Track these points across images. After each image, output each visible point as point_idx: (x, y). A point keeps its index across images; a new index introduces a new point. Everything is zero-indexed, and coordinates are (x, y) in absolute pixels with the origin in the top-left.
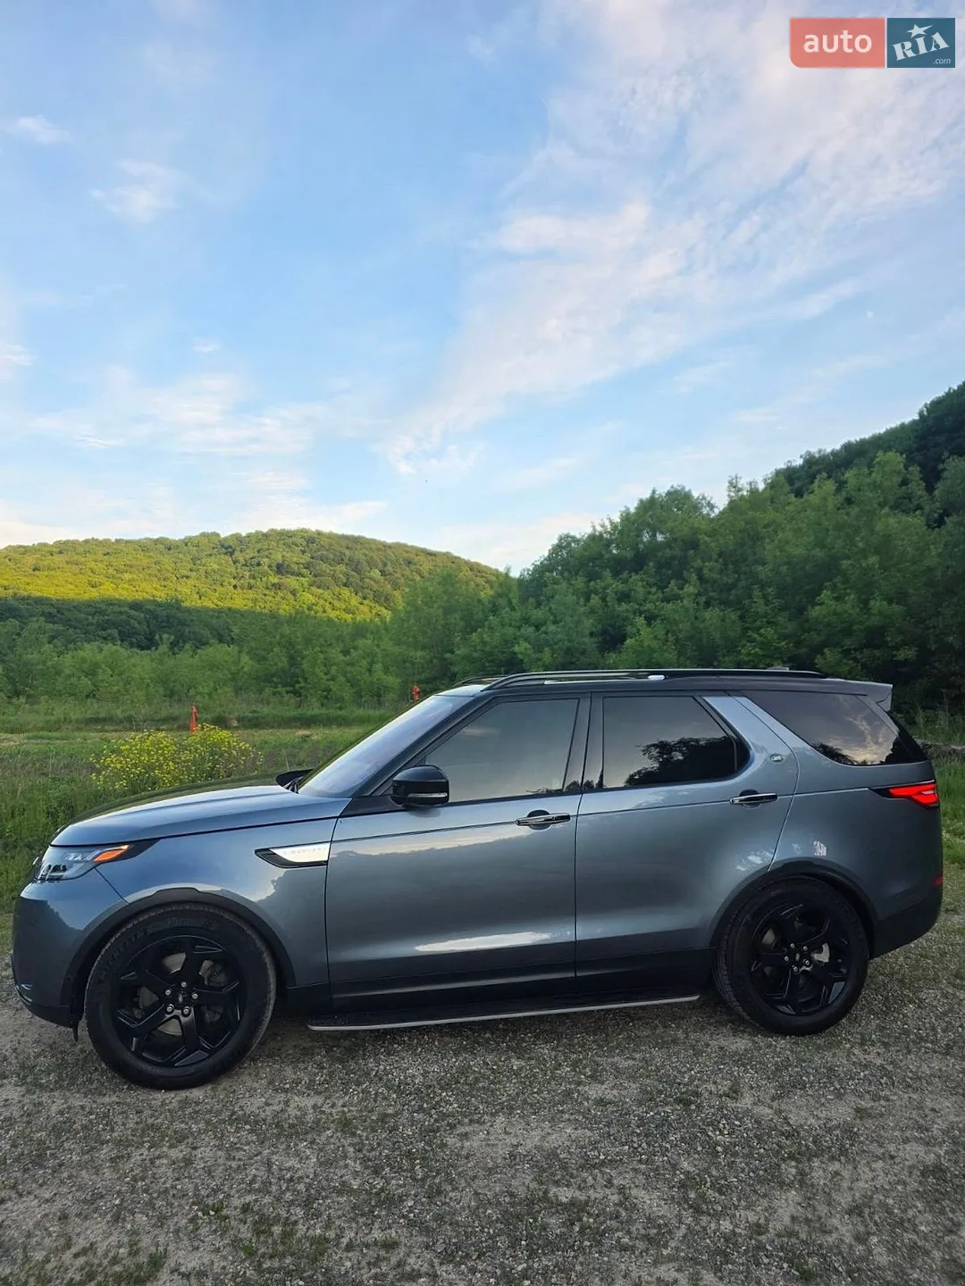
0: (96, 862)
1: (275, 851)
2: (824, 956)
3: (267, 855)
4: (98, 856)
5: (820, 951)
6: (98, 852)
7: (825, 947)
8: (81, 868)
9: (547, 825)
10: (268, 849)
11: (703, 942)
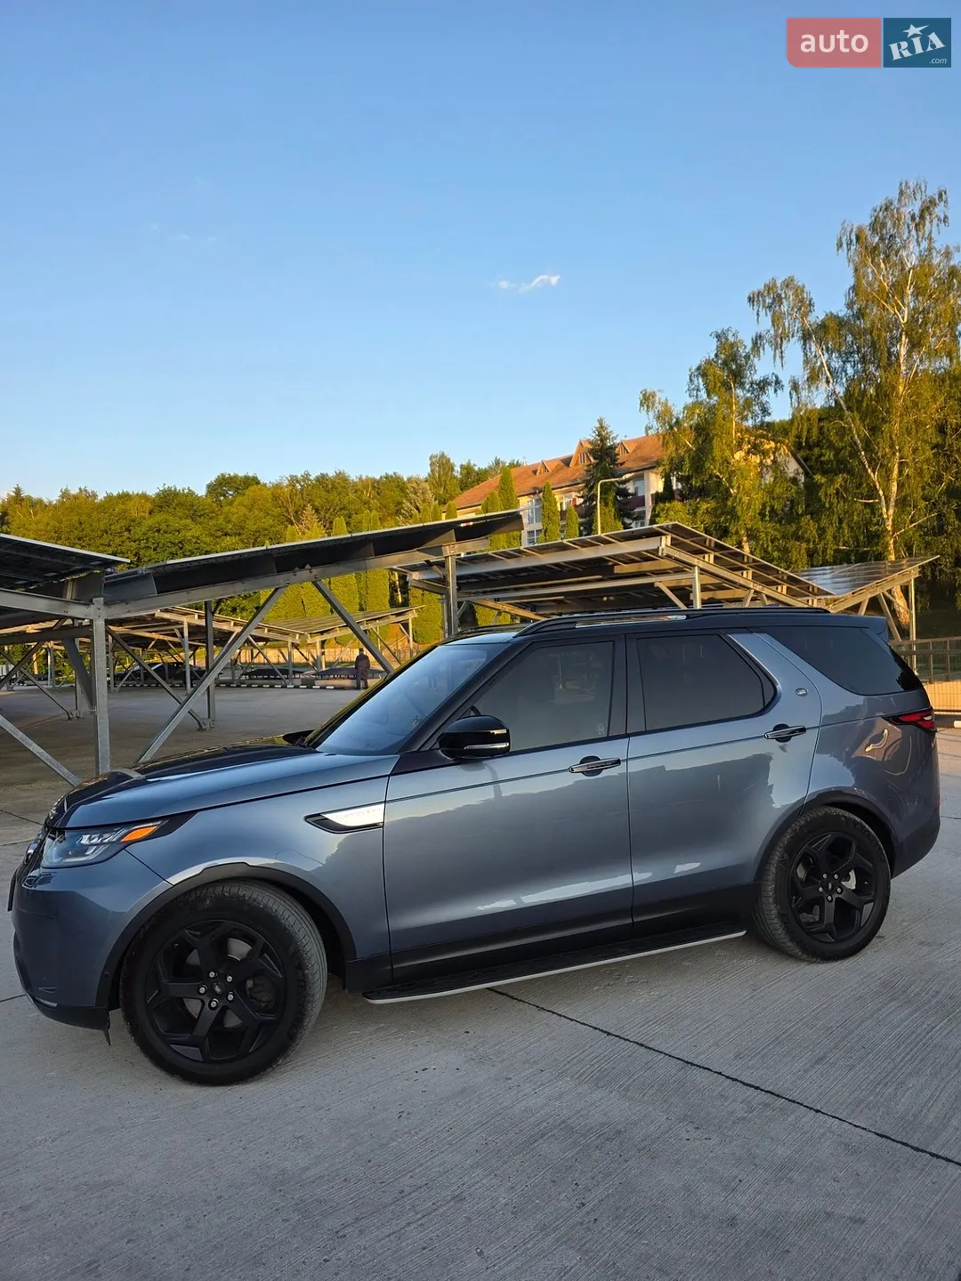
0: (124, 842)
1: (327, 816)
2: (851, 884)
3: (319, 821)
4: (126, 835)
5: (847, 878)
6: (125, 831)
7: (852, 874)
8: (105, 851)
9: (599, 772)
10: (319, 815)
11: (749, 878)
